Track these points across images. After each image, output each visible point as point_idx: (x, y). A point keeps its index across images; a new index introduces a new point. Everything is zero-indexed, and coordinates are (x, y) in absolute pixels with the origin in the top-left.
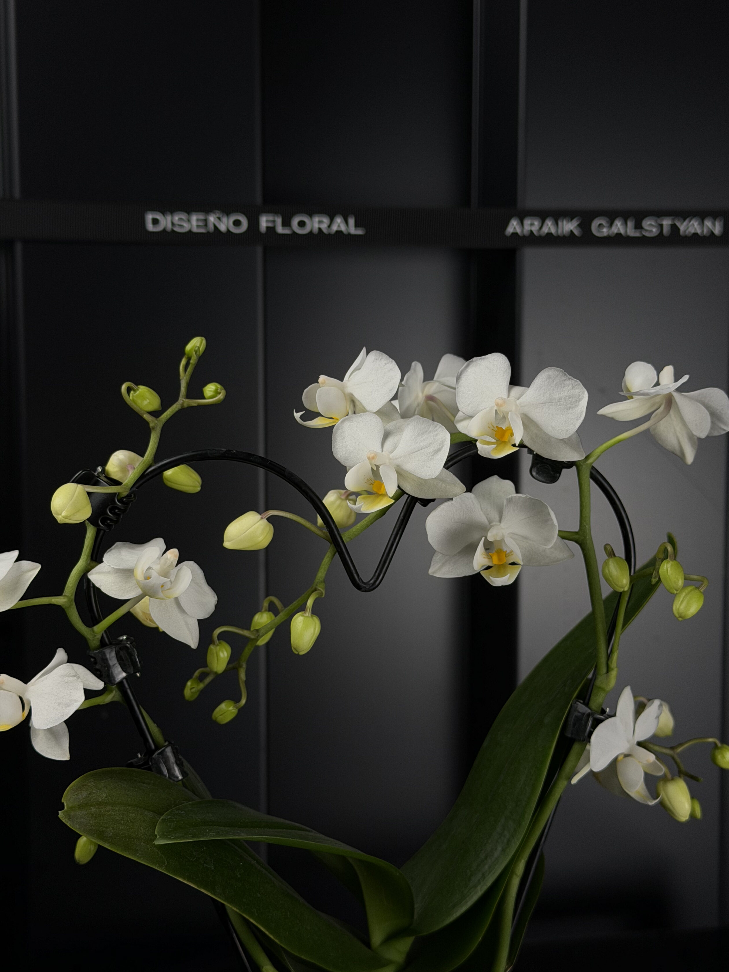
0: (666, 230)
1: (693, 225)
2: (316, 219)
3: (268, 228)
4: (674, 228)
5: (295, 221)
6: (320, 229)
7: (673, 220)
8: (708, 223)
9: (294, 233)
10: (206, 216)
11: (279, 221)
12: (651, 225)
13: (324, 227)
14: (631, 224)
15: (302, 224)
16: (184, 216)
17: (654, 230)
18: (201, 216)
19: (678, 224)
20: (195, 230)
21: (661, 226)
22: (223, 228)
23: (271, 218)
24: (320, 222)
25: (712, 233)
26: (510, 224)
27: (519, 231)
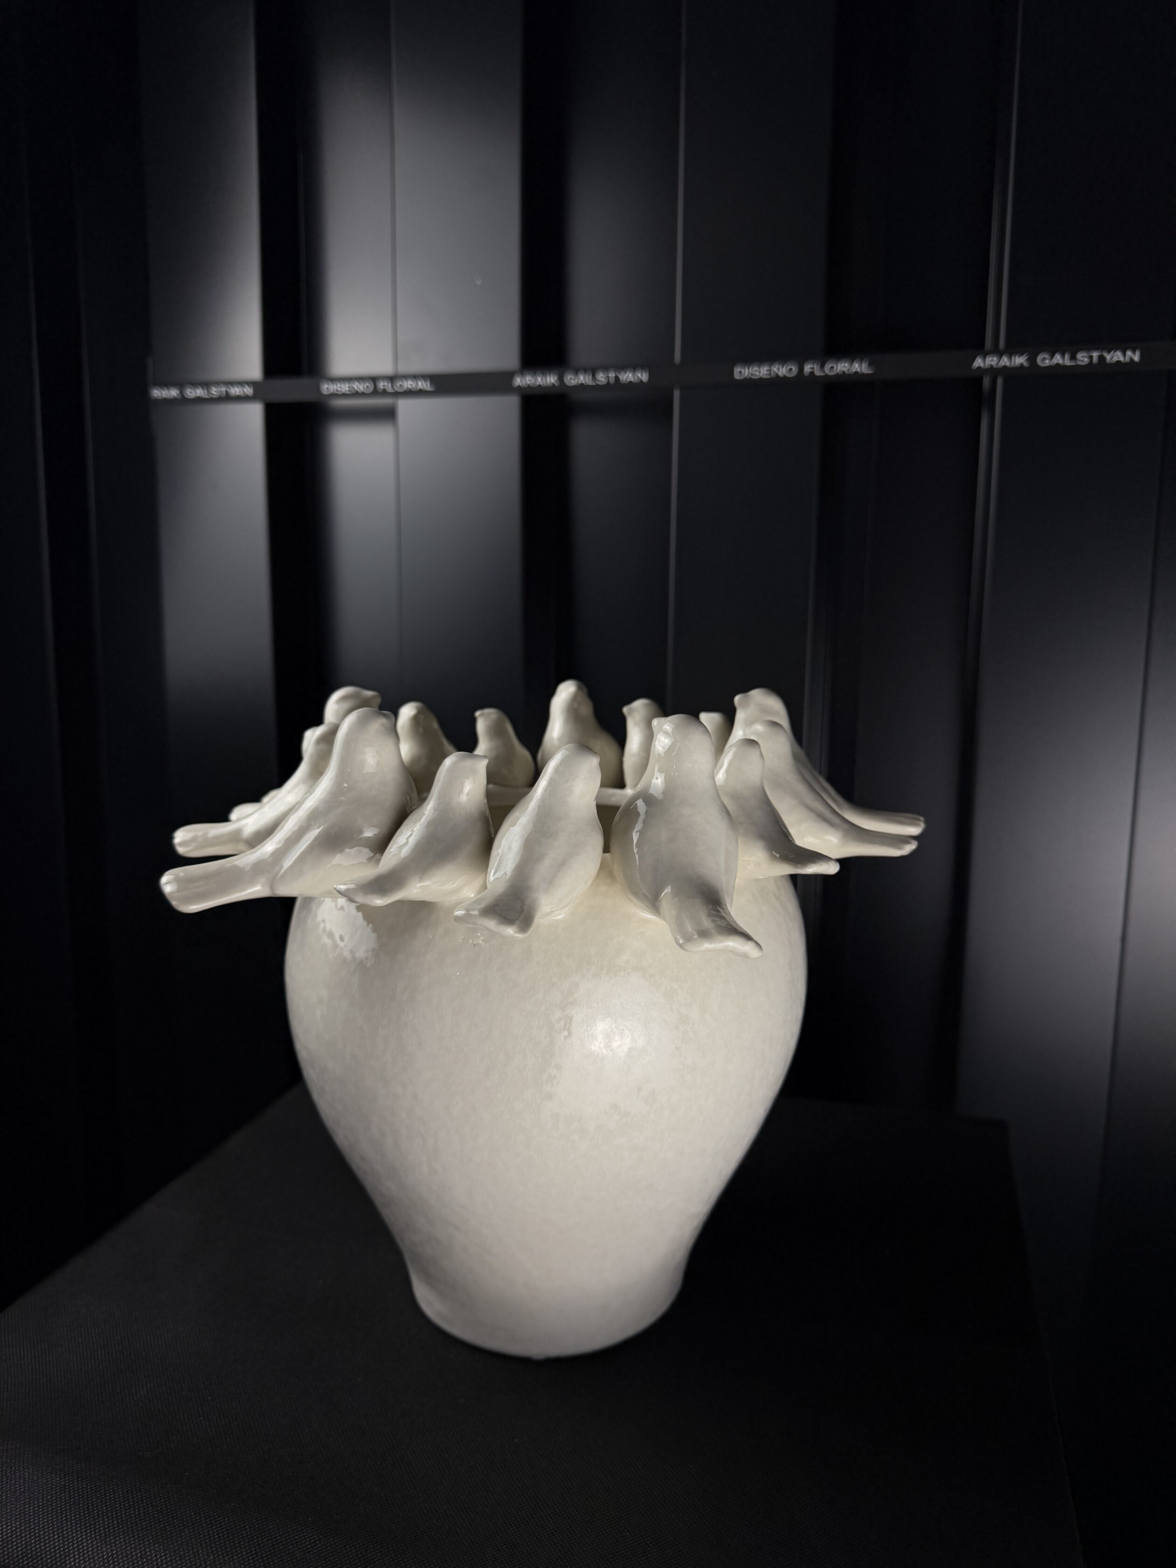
0: (1095, 360)
1: (1117, 355)
4: (1102, 358)
5: (827, 367)
6: (843, 371)
7: (1101, 352)
8: (1129, 353)
9: (827, 375)
10: (771, 367)
11: (817, 367)
12: (1083, 356)
13: (845, 370)
14: (1067, 356)
15: (832, 367)
16: (757, 369)
17: (1086, 360)
18: (769, 368)
19: (1105, 354)
20: (764, 376)
21: (1091, 357)
22: (780, 374)
23: (812, 367)
24: (844, 367)
25: (1132, 359)
26: (976, 360)
27: (982, 365)
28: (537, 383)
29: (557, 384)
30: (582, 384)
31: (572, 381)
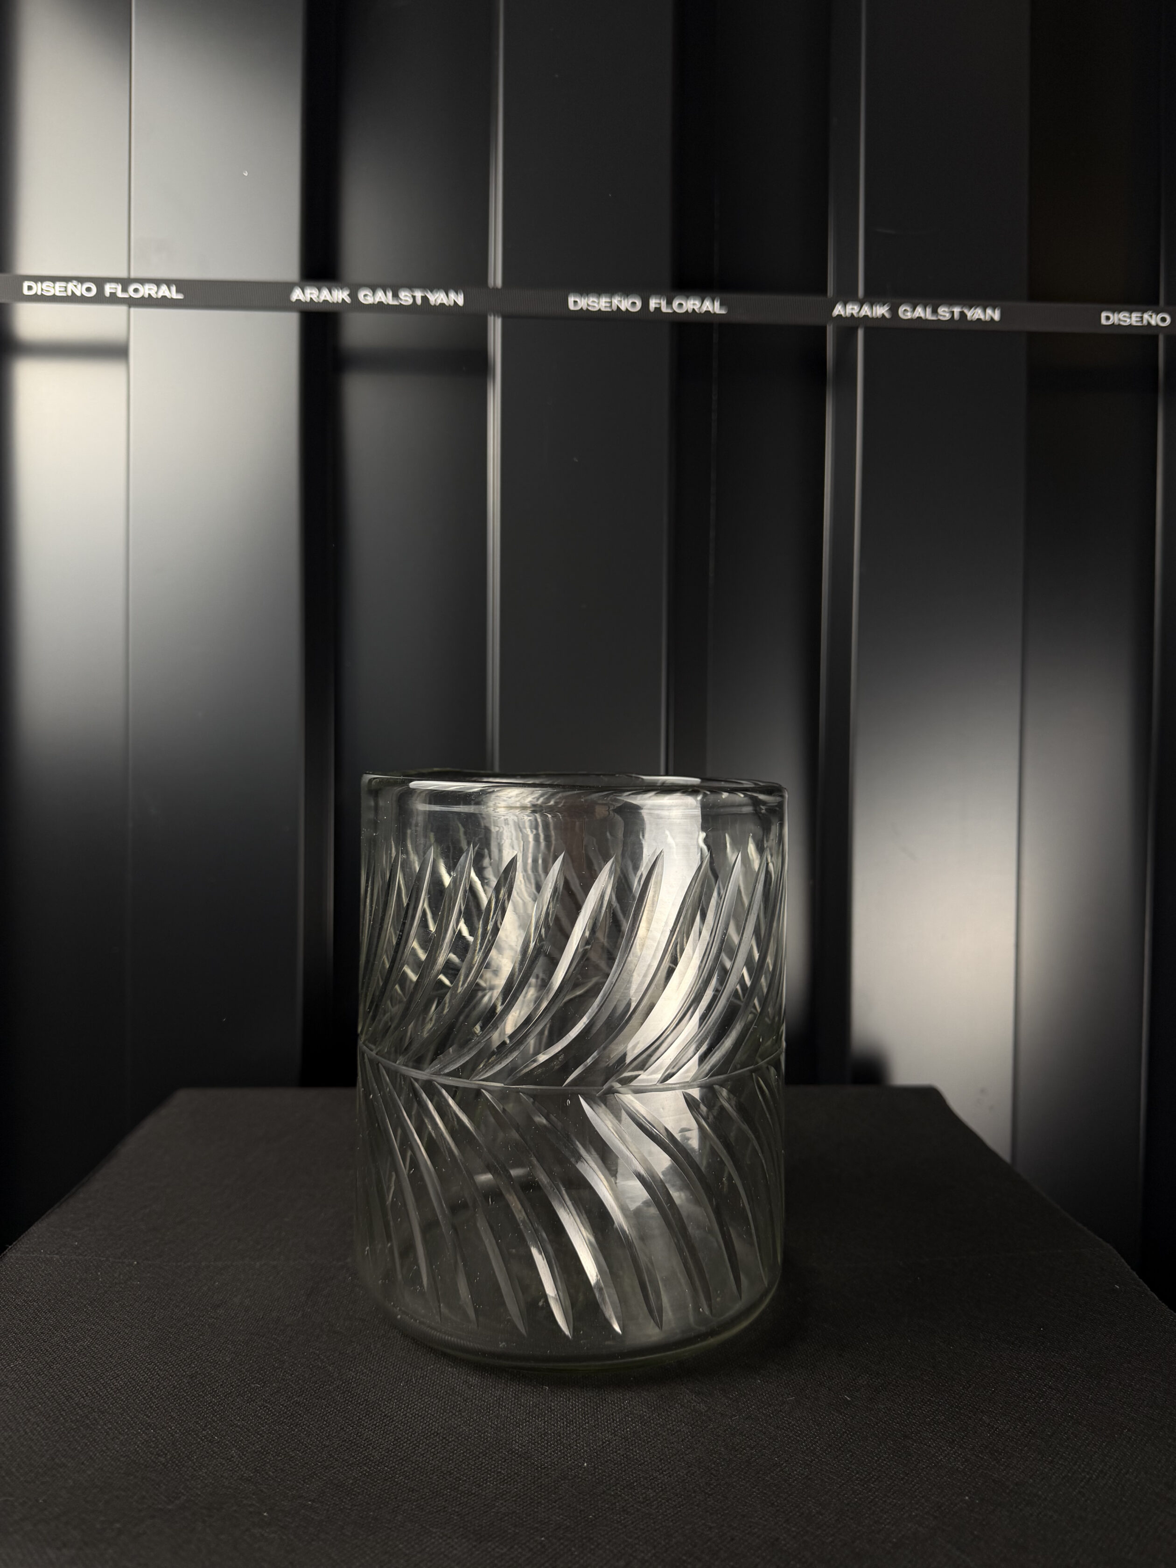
0: (956, 316)
1: (978, 312)
2: (692, 302)
4: (962, 314)
5: (675, 303)
6: (694, 309)
7: (962, 308)
8: (989, 311)
9: (675, 311)
10: (611, 299)
11: (663, 303)
12: (944, 311)
13: (696, 308)
14: (929, 310)
15: (680, 305)
16: (595, 300)
17: (947, 315)
18: (608, 300)
19: (966, 311)
20: (603, 309)
21: (953, 313)
22: (623, 308)
23: (658, 301)
24: (694, 304)
25: (992, 319)
26: (836, 308)
27: (842, 313)
28: (322, 298)
29: (348, 300)
30: (380, 303)
31: (368, 298)
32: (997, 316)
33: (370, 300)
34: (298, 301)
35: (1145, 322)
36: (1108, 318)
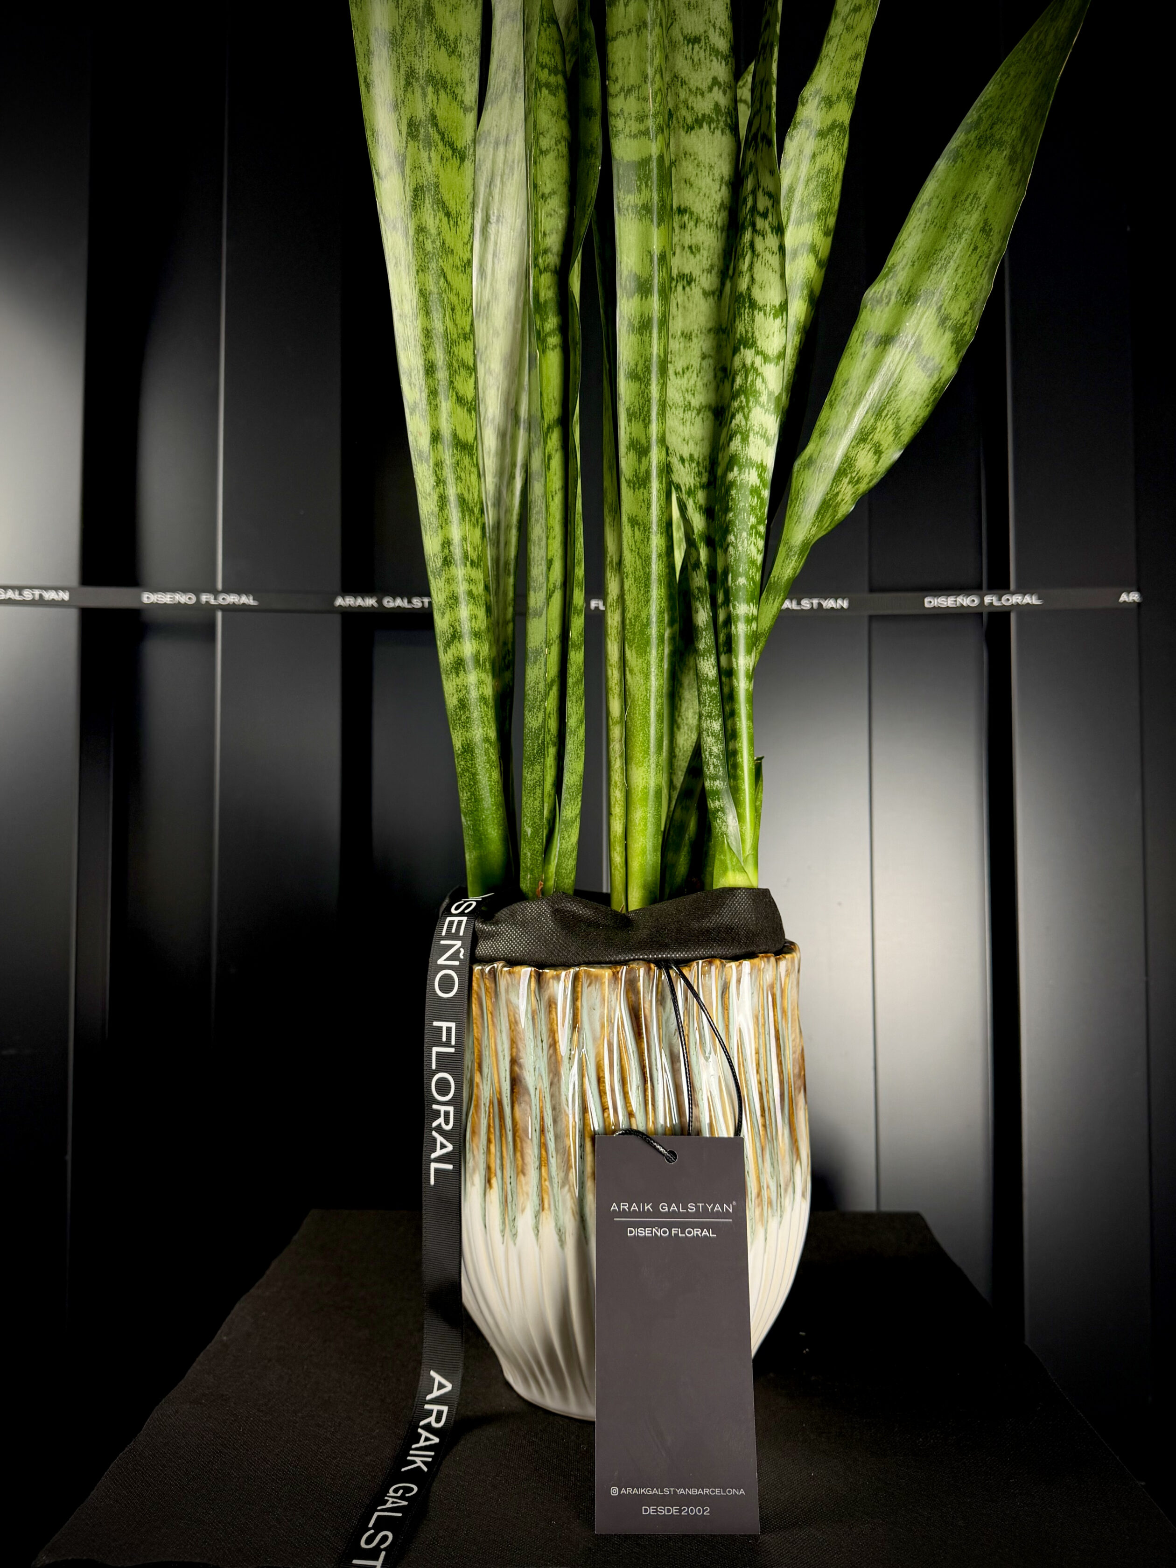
0: (815, 606)
1: (831, 602)
3: (596, 607)
4: (820, 605)
7: (819, 600)
8: (840, 601)
11: (601, 603)
12: (806, 603)
14: (794, 602)
17: (808, 606)
19: (822, 602)
21: (812, 603)
23: (597, 602)
25: (842, 607)
28: (357, 604)
29: (376, 605)
30: (399, 607)
31: (390, 604)
32: (845, 604)
33: (391, 605)
34: (340, 606)
35: (958, 604)
36: (931, 602)
